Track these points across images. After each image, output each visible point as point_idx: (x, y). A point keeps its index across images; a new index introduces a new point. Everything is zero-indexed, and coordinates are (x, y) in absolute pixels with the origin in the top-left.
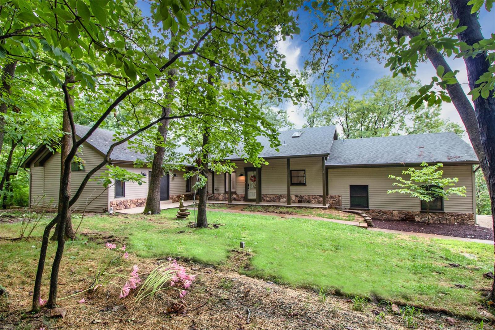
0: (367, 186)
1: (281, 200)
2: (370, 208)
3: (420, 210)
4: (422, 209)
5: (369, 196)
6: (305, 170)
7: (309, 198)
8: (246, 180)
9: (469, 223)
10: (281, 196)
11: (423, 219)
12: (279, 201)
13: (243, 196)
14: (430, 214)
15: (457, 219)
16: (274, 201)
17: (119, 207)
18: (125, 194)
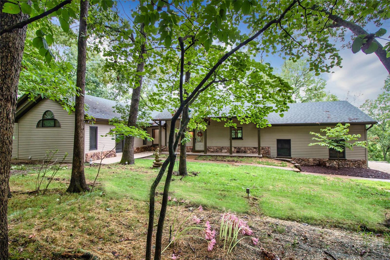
0: (290, 140)
1: (223, 151)
2: (292, 157)
3: (328, 158)
4: (330, 157)
5: (291, 147)
6: (242, 128)
7: (245, 149)
8: (194, 135)
9: (363, 167)
10: (223, 147)
11: (331, 164)
12: (221, 152)
13: (192, 147)
14: (336, 160)
15: (355, 164)
16: (217, 152)
17: (93, 158)
18: (98, 147)
